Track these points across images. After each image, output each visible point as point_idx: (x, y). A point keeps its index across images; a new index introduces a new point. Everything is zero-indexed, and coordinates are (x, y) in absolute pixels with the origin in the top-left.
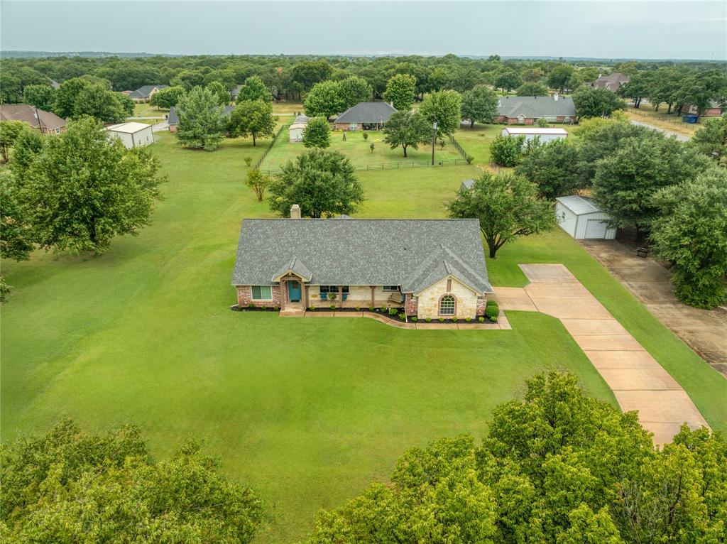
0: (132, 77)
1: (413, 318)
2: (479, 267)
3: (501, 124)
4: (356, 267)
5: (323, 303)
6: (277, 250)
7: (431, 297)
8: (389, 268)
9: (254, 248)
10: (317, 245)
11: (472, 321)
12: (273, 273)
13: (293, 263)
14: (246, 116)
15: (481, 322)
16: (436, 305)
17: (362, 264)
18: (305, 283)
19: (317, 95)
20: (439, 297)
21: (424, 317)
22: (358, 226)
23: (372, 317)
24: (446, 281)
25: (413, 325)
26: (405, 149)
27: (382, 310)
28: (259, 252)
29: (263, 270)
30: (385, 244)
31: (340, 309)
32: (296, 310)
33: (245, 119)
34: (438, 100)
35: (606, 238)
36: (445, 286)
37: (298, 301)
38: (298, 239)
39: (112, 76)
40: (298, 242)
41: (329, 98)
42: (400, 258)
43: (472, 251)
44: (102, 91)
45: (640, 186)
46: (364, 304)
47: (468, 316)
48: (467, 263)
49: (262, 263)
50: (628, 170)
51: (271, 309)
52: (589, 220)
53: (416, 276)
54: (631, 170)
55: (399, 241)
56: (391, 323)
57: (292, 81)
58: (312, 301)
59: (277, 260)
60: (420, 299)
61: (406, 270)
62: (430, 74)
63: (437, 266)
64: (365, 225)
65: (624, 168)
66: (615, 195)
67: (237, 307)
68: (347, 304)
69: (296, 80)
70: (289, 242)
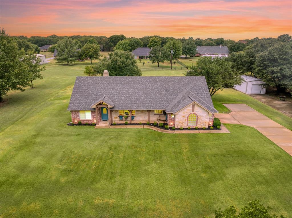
0: (42, 42)
1: (173, 128)
2: (207, 100)
3: (198, 57)
4: (139, 100)
5: (121, 121)
6: (95, 92)
7: (183, 115)
8: (158, 101)
9: (82, 91)
10: (117, 89)
11: (206, 129)
12: (92, 104)
13: (103, 98)
14: (87, 50)
15: (211, 129)
16: (186, 120)
17: (142, 98)
18: (110, 108)
19: (119, 45)
21: (179, 127)
22: (140, 80)
23: (149, 128)
24: (192, 106)
25: (173, 131)
26: (158, 63)
27: (155, 124)
28: (85, 93)
29: (86, 102)
30: (155, 88)
31: (131, 124)
32: (105, 125)
33: (87, 52)
34: (172, 44)
35: (261, 93)
36: (191, 108)
37: (107, 121)
38: (107, 87)
39: (33, 41)
40: (107, 88)
41: (124, 46)
42: (164, 96)
43: (203, 92)
44: (25, 42)
45: (280, 65)
46: (144, 121)
47: (204, 126)
48: (201, 98)
49: (86, 98)
50: (275, 57)
51: (91, 125)
52: (253, 84)
53: (173, 104)
54: (276, 56)
55: (162, 87)
56: (160, 131)
57: (109, 43)
58: (114, 120)
59: (94, 97)
60: (176, 116)
61: (167, 102)
62: (166, 40)
63: (185, 99)
64: (143, 80)
65: (272, 56)
66: (267, 70)
67: (71, 124)
68: (134, 121)
69: (111, 42)
70: (101, 88)
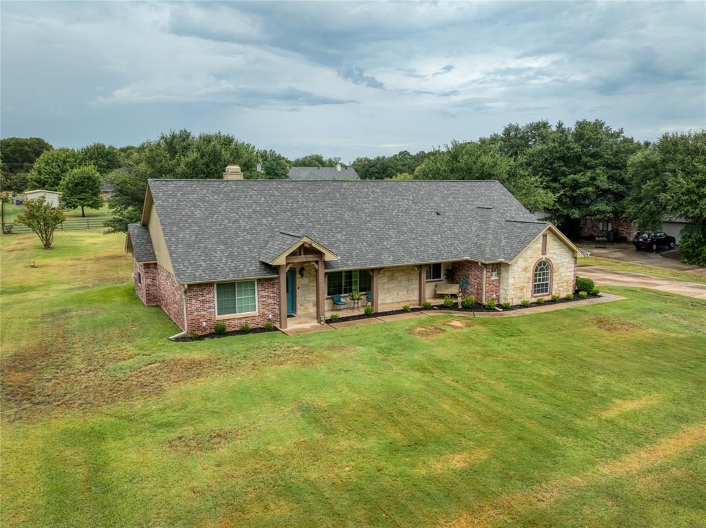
6: (242, 222)
7: (525, 265)
10: (308, 214)
16: (529, 279)
20: (533, 265)
23: (441, 314)
24: (541, 238)
27: (449, 305)
31: (381, 314)
32: (307, 325)
36: (541, 245)
37: (292, 316)
38: (270, 207)
40: (273, 211)
47: (565, 293)
51: (261, 330)
56: (482, 315)
67: (183, 338)
